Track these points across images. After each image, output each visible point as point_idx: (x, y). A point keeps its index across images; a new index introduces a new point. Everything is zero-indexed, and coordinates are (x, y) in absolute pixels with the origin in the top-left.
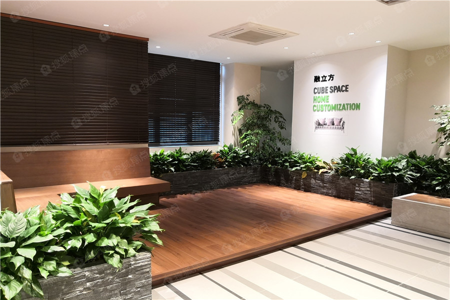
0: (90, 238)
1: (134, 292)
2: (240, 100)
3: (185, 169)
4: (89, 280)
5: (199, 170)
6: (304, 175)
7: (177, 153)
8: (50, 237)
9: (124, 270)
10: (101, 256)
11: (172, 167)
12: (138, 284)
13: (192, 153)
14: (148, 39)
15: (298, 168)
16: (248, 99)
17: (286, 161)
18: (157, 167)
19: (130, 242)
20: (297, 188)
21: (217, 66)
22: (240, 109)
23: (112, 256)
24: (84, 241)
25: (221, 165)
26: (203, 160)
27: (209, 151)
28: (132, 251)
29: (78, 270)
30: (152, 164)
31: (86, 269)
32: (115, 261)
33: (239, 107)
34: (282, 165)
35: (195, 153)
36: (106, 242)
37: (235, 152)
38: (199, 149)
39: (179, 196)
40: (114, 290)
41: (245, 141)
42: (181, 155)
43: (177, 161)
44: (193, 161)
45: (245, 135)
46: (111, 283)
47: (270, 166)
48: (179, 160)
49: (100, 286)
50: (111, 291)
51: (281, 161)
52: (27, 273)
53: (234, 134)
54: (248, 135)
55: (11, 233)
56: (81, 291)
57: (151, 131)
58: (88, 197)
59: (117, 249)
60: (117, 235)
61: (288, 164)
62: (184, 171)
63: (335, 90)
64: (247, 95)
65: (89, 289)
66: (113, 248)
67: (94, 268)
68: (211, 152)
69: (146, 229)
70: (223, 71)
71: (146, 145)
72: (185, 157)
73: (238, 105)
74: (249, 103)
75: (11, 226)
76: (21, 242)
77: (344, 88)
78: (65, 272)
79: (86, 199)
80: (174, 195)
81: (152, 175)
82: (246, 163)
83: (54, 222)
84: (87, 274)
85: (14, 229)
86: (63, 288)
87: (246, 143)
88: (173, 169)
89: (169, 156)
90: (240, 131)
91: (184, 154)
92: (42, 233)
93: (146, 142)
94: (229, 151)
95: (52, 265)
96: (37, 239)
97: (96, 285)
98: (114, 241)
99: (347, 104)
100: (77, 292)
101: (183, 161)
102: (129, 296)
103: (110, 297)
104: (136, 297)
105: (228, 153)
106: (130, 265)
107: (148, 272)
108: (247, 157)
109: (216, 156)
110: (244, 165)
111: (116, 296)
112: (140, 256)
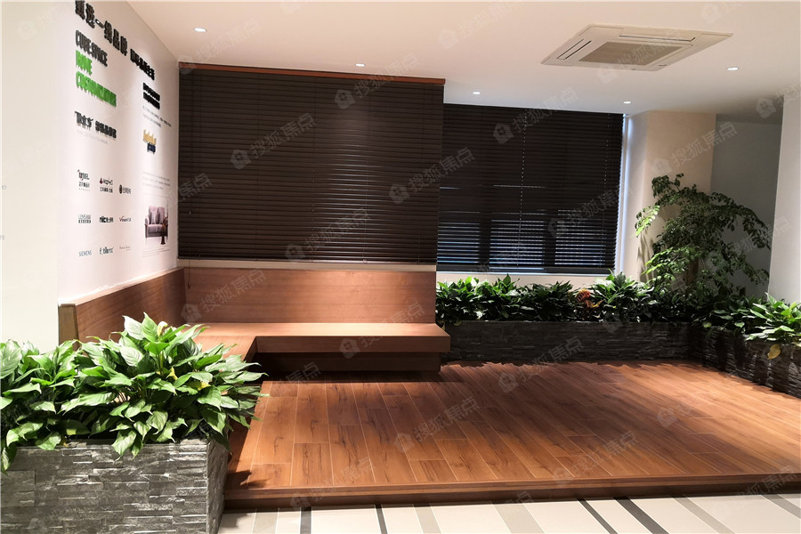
1: (174, 502)
2: (660, 185)
3: (506, 316)
4: (97, 465)
5: (538, 320)
6: (774, 353)
7: (501, 284)
9: (157, 462)
11: (482, 309)
12: (181, 489)
13: (531, 287)
14: (443, 81)
15: (762, 335)
16: (677, 183)
17: (738, 318)
20: (759, 380)
21: (617, 119)
22: (657, 204)
25: (587, 314)
26: (552, 304)
29: (81, 446)
31: (93, 447)
33: (656, 199)
34: (731, 325)
35: (535, 286)
39: (488, 365)
40: (138, 491)
41: (654, 268)
42: (506, 290)
43: (495, 303)
44: (526, 301)
45: (660, 256)
46: (132, 477)
47: (707, 325)
49: (115, 478)
50: (133, 490)
51: (728, 317)
53: (641, 256)
54: (664, 257)
56: (84, 480)
59: (137, 426)
61: (741, 325)
62: (504, 319)
64: (679, 176)
65: (96, 478)
67: (106, 447)
70: (628, 129)
71: (433, 268)
72: (513, 293)
73: (655, 195)
74: (682, 192)
80: (480, 362)
82: (649, 315)
84: (94, 454)
86: (57, 467)
87: (654, 274)
88: (479, 313)
90: (656, 248)
91: (515, 288)
93: (432, 262)
97: (108, 476)
100: (79, 478)
101: (507, 300)
102: (165, 507)
103: (131, 500)
104: (176, 511)
105: (613, 292)
106: (168, 456)
107: (200, 475)
108: (651, 303)
109: (584, 296)
110: (644, 318)
111: (141, 499)
112: (186, 444)
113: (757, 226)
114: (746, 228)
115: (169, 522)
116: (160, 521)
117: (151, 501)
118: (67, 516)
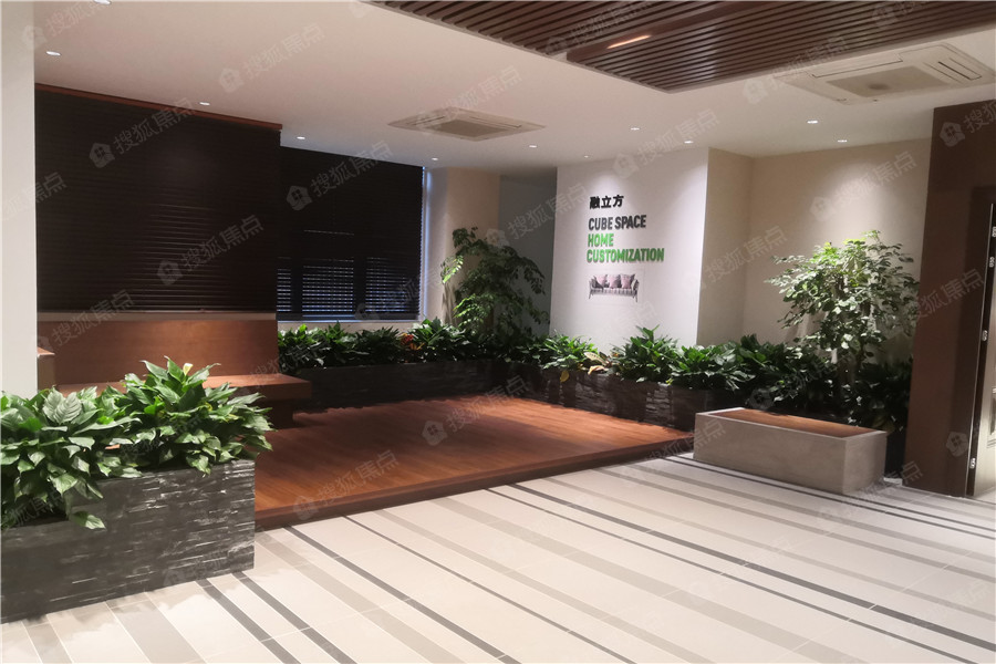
0: (167, 430)
1: (229, 515)
2: (460, 236)
3: (344, 362)
4: (164, 489)
5: (372, 364)
6: (564, 379)
7: (331, 332)
8: (113, 424)
9: (214, 482)
10: (181, 457)
11: (320, 357)
12: (235, 503)
13: (360, 333)
14: (280, 126)
15: (555, 363)
16: (473, 236)
17: (535, 351)
18: (290, 355)
19: (224, 444)
20: (553, 401)
21: (416, 172)
22: (458, 254)
23: (197, 457)
24: (158, 432)
25: (414, 357)
26: (381, 347)
27: (393, 330)
28: (226, 455)
29: (148, 475)
30: (283, 350)
31: (160, 475)
32: (201, 464)
33: (455, 251)
34: (529, 359)
35: (365, 332)
36: (188, 438)
37: (444, 333)
38: (374, 326)
39: (331, 412)
40: (199, 509)
41: (464, 312)
42: (339, 336)
43: (333, 350)
44: (360, 347)
45: (466, 302)
46: (195, 497)
47: (508, 360)
48: (332, 343)
49: (179, 500)
50: (196, 508)
51: (527, 352)
52: (83, 466)
53: (445, 301)
54: (470, 302)
55: (61, 416)
56: (152, 504)
57: (284, 291)
58: (167, 379)
59: (205, 450)
60: (206, 431)
61: (538, 357)
62: (342, 365)
63: (623, 223)
64: (473, 229)
65: (163, 502)
66: (200, 446)
67: (171, 474)
68: (396, 332)
69: (248, 426)
70: (428, 182)
71: (273, 316)
72: (346, 339)
73: (455, 245)
74: (476, 244)
75: (60, 408)
76: (75, 429)
77: (638, 222)
78: (131, 473)
79: (163, 382)
80: (322, 409)
81: (281, 370)
82: (463, 354)
83: (115, 408)
84: (162, 481)
85: (64, 412)
86: (128, 496)
87: (465, 318)
88: (320, 360)
89: (315, 337)
90: (458, 296)
91: (345, 335)
92: (101, 419)
93: (272, 309)
94: (433, 331)
95: (114, 462)
96: (95, 426)
97: (174, 498)
98: (201, 437)
99: (643, 250)
100: (149, 503)
101: (342, 347)
102: (221, 520)
103: (194, 517)
104: (230, 522)
105: (430, 335)
106: (224, 475)
107: (250, 489)
108: (465, 343)
109: (406, 340)
110: (459, 358)
111: (202, 516)
112: (239, 464)
113: (536, 275)
114: (526, 277)
115: (226, 531)
116: (218, 533)
117: (210, 516)
118: (137, 539)
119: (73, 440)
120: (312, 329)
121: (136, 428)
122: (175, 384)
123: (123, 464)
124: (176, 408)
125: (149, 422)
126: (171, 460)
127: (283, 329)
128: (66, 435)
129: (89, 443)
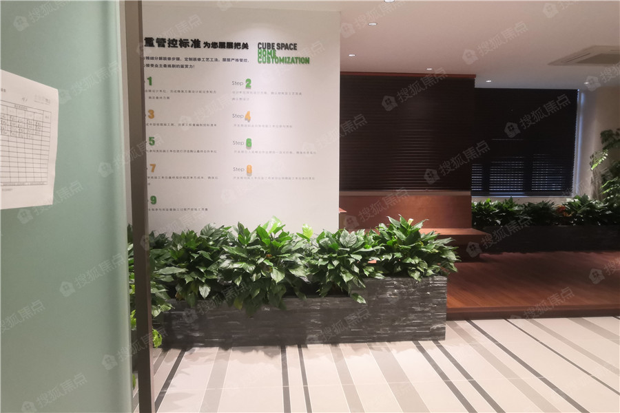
0: (398, 255)
1: (432, 307)
2: (606, 136)
4: (396, 287)
7: (507, 203)
8: (371, 249)
9: (423, 287)
10: (406, 271)
11: (499, 219)
12: (435, 300)
13: (527, 204)
14: (474, 76)
18: (481, 218)
19: (429, 266)
21: (573, 93)
22: (604, 149)
23: (414, 271)
24: (393, 256)
25: (566, 221)
26: (541, 215)
27: (550, 203)
28: (430, 272)
29: (388, 279)
30: (474, 214)
31: (394, 279)
32: (416, 275)
33: (604, 146)
35: (530, 204)
36: (409, 261)
37: (591, 206)
38: (537, 200)
39: (505, 254)
40: (415, 301)
41: (608, 191)
42: (511, 207)
44: (526, 212)
45: (610, 183)
46: (413, 294)
48: (507, 211)
49: (405, 294)
50: (413, 300)
52: (356, 270)
53: (593, 182)
54: (613, 183)
55: (348, 243)
56: (390, 295)
57: (477, 178)
58: (399, 227)
59: (419, 268)
60: (419, 257)
65: (395, 294)
66: (415, 265)
67: (400, 279)
68: (553, 204)
69: (444, 257)
70: (582, 99)
71: (469, 193)
72: (516, 208)
73: (603, 142)
75: (347, 239)
76: (354, 250)
78: (379, 276)
79: (398, 228)
80: (499, 252)
81: (473, 226)
82: (606, 221)
83: (373, 241)
84: (395, 283)
85: (349, 241)
86: (378, 289)
87: (608, 194)
88: (498, 222)
89: (496, 206)
91: (516, 205)
92: (365, 246)
93: (468, 189)
94: (582, 204)
95: (372, 269)
96: (363, 250)
97: (401, 293)
98: (416, 261)
100: (388, 294)
102: (427, 309)
103: (412, 305)
104: (432, 311)
105: (579, 207)
106: (429, 284)
107: (444, 293)
108: (607, 213)
109: (561, 210)
110: (602, 223)
111: (416, 305)
112: (437, 278)
115: (429, 316)
116: (425, 316)
117: (421, 306)
118: (382, 313)
119: (352, 256)
120: (493, 201)
121: (382, 253)
122: (404, 230)
123: (376, 271)
124: (404, 243)
125: (389, 250)
126: (399, 272)
127: (475, 201)
128: (349, 253)
129: (359, 258)
